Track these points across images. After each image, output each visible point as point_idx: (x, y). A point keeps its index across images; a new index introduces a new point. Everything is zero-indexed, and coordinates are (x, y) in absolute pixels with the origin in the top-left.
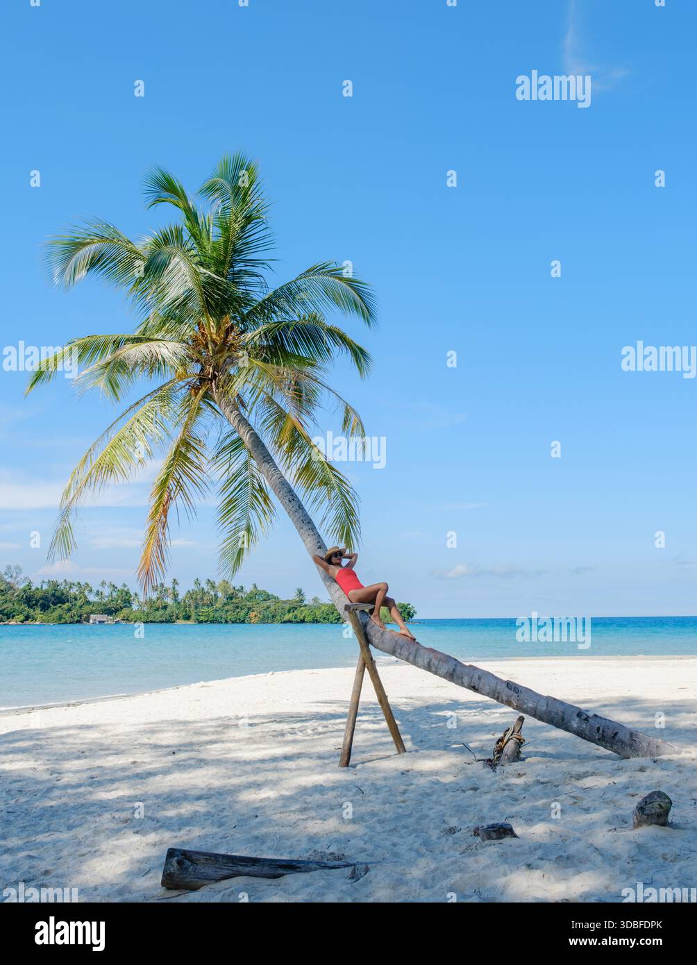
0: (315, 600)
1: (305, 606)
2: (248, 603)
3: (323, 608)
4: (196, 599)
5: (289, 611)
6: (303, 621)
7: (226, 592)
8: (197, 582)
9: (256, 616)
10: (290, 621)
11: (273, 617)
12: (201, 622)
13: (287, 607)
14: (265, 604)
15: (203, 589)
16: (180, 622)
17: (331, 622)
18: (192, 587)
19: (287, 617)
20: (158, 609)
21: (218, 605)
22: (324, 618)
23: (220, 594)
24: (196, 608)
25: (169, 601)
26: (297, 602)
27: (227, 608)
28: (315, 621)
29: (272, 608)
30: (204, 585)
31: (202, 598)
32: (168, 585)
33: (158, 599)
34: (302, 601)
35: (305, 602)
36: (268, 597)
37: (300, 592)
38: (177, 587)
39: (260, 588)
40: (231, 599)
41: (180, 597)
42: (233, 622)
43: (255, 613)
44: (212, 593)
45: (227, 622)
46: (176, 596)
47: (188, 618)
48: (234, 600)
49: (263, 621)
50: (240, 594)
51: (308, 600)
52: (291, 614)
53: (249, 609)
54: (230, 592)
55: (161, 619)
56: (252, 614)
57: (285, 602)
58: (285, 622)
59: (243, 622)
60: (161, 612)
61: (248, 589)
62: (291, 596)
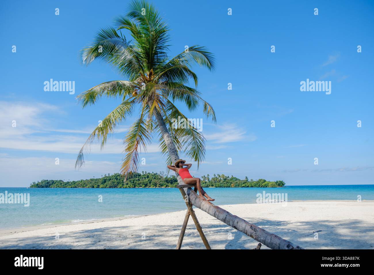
0: (252, 180)
1: (248, 182)
2: (231, 181)
3: (254, 183)
4: (215, 180)
5: (243, 184)
6: (248, 187)
7: (223, 178)
8: (215, 175)
9: (233, 185)
10: (244, 187)
11: (239, 185)
12: (217, 187)
13: (243, 182)
14: (236, 182)
15: (217, 177)
16: (211, 187)
17: (257, 187)
18: (213, 177)
19: (243, 185)
20: (204, 183)
21: (221, 182)
22: (255, 186)
23: (222, 179)
24: (215, 183)
25: (207, 181)
26: (246, 181)
27: (224, 183)
28: (252, 187)
29: (238, 183)
30: (217, 176)
31: (216, 180)
32: (206, 176)
33: (204, 180)
34: (247, 180)
35: (249, 181)
36: (237, 179)
37: (246, 177)
38: (209, 177)
39: (234, 177)
40: (225, 180)
41: (210, 180)
42: (226, 187)
43: (233, 184)
44: (219, 178)
45: (224, 187)
46: (209, 179)
47: (213, 186)
48: (226, 180)
49: (235, 187)
50: (228, 179)
51: (249, 180)
52: (244, 185)
53: (231, 183)
54: (225, 178)
55: (205, 186)
56: (232, 185)
57: (242, 181)
58: (242, 187)
59: (229, 187)
60: (205, 184)
61: (230, 177)
62: (244, 179)
